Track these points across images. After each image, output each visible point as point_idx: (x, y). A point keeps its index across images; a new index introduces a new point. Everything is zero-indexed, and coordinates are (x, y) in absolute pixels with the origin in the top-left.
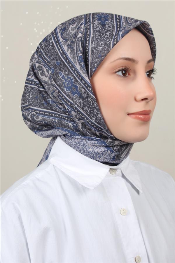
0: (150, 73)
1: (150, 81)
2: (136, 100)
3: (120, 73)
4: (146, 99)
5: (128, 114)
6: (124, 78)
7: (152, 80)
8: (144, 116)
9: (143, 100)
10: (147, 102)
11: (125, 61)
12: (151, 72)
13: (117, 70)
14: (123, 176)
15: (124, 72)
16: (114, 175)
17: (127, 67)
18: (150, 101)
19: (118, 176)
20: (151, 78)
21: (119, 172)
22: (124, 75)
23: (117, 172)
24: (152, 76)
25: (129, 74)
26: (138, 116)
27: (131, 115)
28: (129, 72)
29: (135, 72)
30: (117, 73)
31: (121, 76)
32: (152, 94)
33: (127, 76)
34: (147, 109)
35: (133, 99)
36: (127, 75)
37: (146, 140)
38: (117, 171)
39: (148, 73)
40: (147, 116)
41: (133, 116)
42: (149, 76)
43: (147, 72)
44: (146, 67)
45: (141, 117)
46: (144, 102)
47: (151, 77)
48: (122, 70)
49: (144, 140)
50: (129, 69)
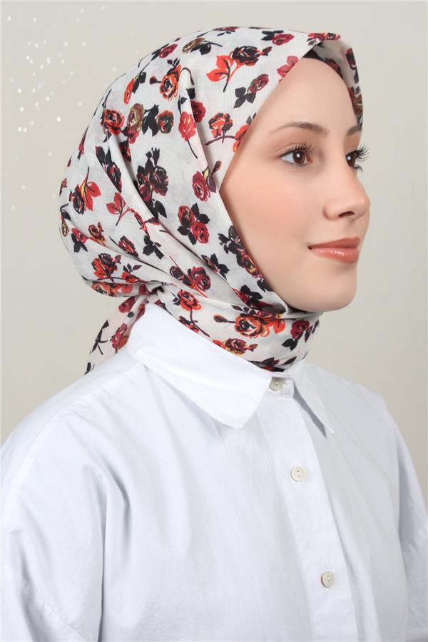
0: (353, 156)
1: (355, 175)
2: (326, 215)
3: (290, 158)
4: (349, 213)
5: (310, 248)
6: (299, 168)
7: (359, 172)
8: (345, 250)
9: (342, 215)
10: (352, 221)
11: (300, 130)
12: (355, 154)
13: (283, 151)
14: (297, 396)
15: (298, 156)
16: (279, 392)
17: (305, 145)
18: (356, 218)
19: (286, 394)
20: (357, 168)
21: (288, 386)
22: (299, 161)
23: (284, 385)
24: (357, 163)
25: (309, 160)
26: (331, 251)
27: (317, 250)
28: (310, 155)
29: (321, 155)
30: (284, 158)
31: (293, 164)
32: (363, 201)
33: (306, 164)
34: (352, 235)
35: (321, 214)
36: (305, 162)
37: (350, 305)
38: (285, 383)
39: (349, 158)
40: (350, 252)
41: (322, 251)
42: (351, 163)
43: (347, 156)
44: (346, 145)
45: (339, 253)
46: (344, 220)
47: (355, 166)
48: (294, 152)
49: (346, 305)
50: (310, 148)
